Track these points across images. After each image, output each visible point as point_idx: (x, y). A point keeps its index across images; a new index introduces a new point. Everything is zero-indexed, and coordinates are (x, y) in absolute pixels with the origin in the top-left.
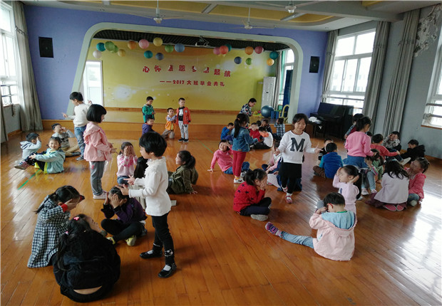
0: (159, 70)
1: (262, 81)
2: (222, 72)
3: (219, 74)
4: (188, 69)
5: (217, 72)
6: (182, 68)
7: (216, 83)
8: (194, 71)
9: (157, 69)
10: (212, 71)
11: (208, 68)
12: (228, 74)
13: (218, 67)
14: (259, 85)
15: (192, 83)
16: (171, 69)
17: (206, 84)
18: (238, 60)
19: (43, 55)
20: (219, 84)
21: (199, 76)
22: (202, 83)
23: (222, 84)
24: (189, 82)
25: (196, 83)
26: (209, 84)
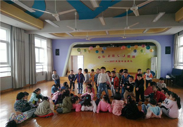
0: (104, 57)
1: (151, 59)
2: (131, 56)
3: (130, 57)
4: (116, 56)
5: (129, 56)
6: (113, 56)
7: (128, 61)
8: (119, 56)
9: (103, 57)
10: (126, 56)
11: (125, 55)
12: (134, 57)
13: (129, 54)
14: (149, 61)
15: (118, 61)
16: (109, 56)
17: (124, 61)
18: (135, 51)
19: (56, 55)
20: (130, 61)
21: (121, 59)
22: (122, 61)
23: (131, 61)
24: (116, 61)
25: (119, 61)
26: (125, 61)
